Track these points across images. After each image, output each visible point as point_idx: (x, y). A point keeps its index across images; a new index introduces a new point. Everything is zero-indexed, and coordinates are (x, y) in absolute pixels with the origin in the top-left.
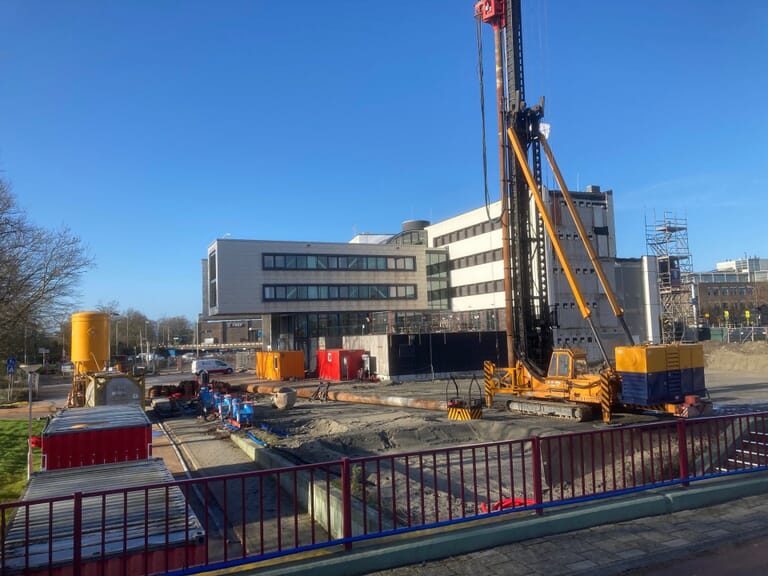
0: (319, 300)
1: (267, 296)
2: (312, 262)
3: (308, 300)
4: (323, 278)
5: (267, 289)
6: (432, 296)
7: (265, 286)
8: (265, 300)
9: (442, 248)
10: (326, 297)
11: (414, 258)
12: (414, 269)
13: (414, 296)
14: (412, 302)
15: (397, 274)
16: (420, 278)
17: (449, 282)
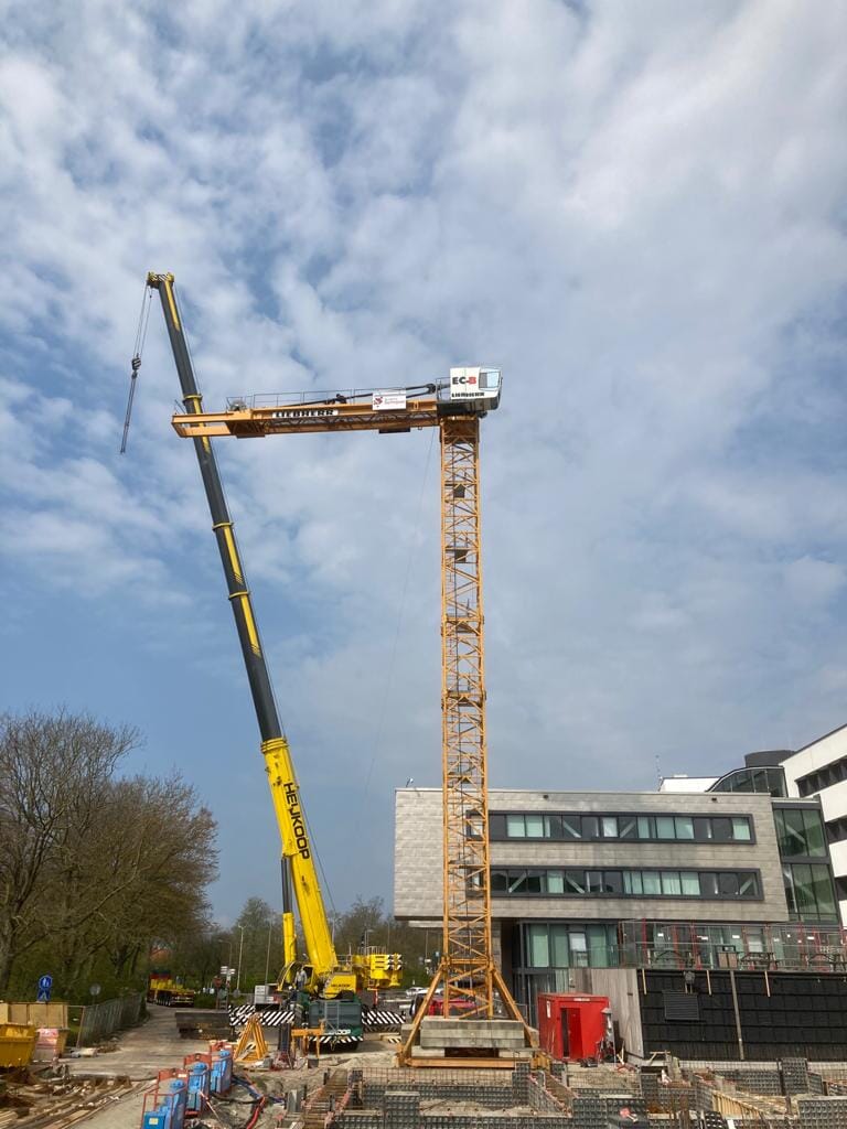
3: (547, 896)
6: (796, 896)
8: (470, 895)
11: (750, 819)
13: (755, 895)
14: (754, 907)
15: (716, 848)
16: (765, 857)
17: (829, 867)
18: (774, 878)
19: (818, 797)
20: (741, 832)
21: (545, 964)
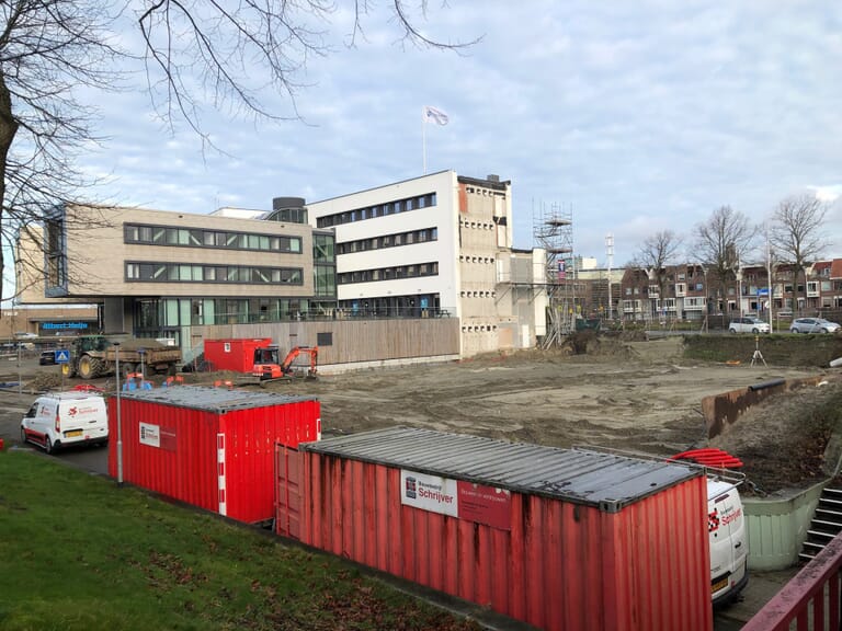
0: (193, 282)
1: (130, 275)
2: (184, 237)
3: (180, 282)
4: (198, 256)
5: (130, 267)
6: (318, 281)
7: (128, 263)
8: (128, 280)
9: (328, 229)
10: (201, 279)
11: (300, 239)
12: (300, 252)
13: (299, 282)
14: (297, 288)
15: (282, 255)
16: (305, 262)
17: (335, 267)
18: (310, 272)
19: (334, 229)
20: (294, 245)
21: (176, 324)
